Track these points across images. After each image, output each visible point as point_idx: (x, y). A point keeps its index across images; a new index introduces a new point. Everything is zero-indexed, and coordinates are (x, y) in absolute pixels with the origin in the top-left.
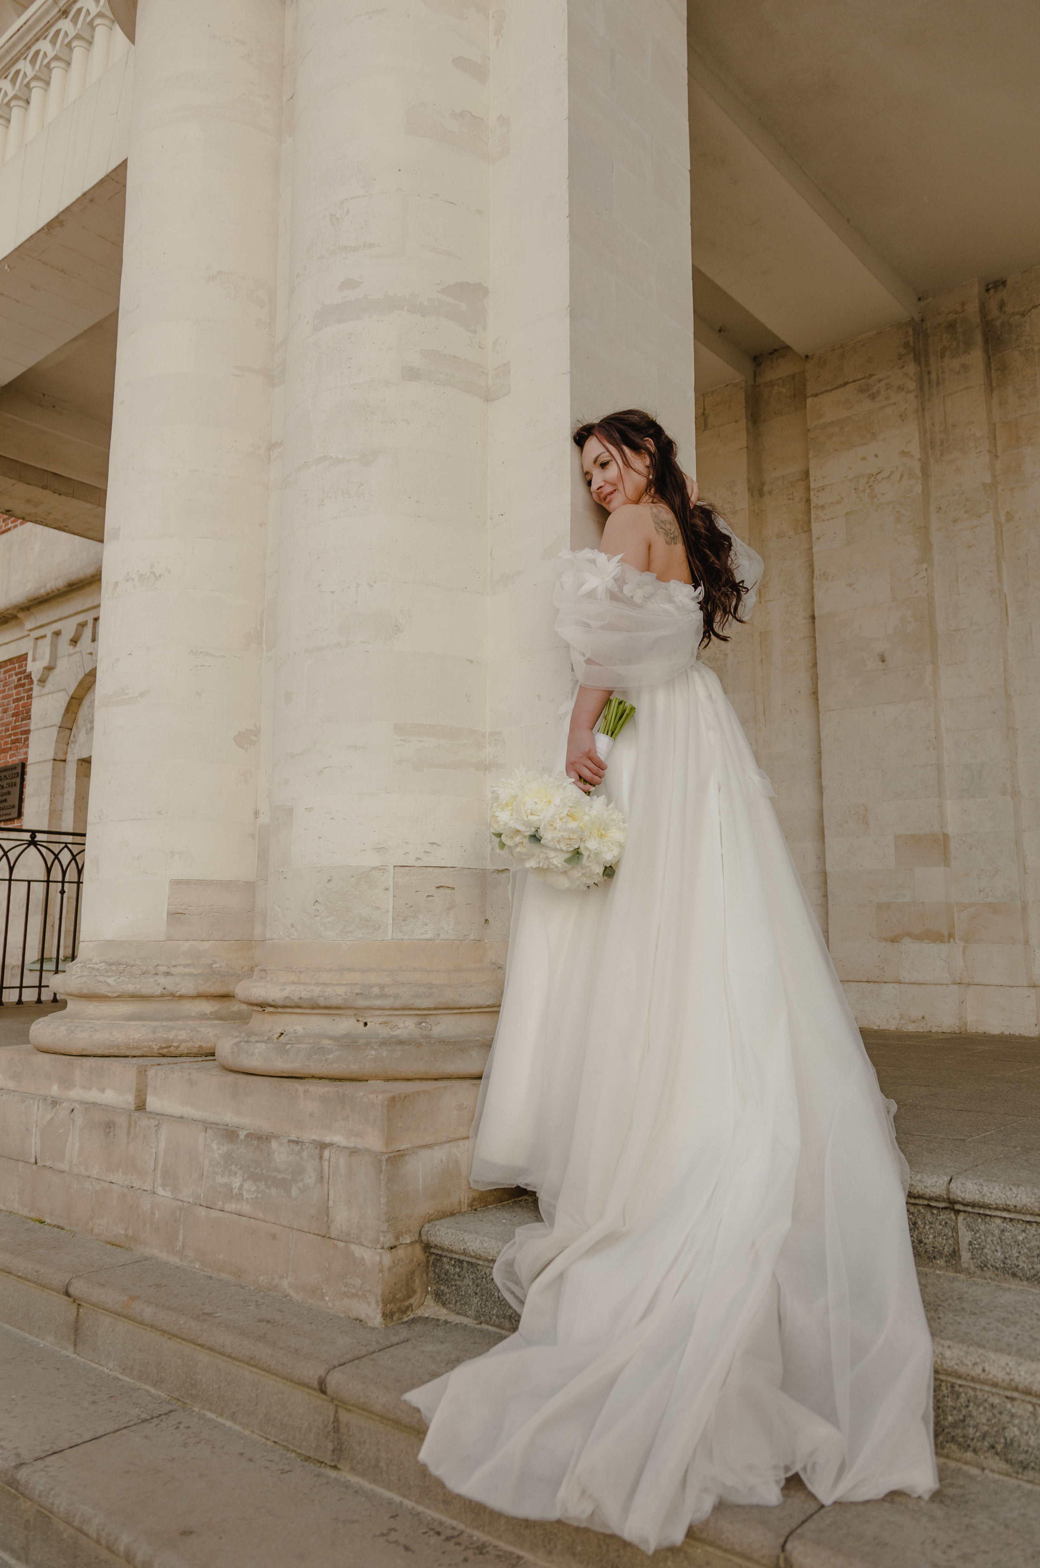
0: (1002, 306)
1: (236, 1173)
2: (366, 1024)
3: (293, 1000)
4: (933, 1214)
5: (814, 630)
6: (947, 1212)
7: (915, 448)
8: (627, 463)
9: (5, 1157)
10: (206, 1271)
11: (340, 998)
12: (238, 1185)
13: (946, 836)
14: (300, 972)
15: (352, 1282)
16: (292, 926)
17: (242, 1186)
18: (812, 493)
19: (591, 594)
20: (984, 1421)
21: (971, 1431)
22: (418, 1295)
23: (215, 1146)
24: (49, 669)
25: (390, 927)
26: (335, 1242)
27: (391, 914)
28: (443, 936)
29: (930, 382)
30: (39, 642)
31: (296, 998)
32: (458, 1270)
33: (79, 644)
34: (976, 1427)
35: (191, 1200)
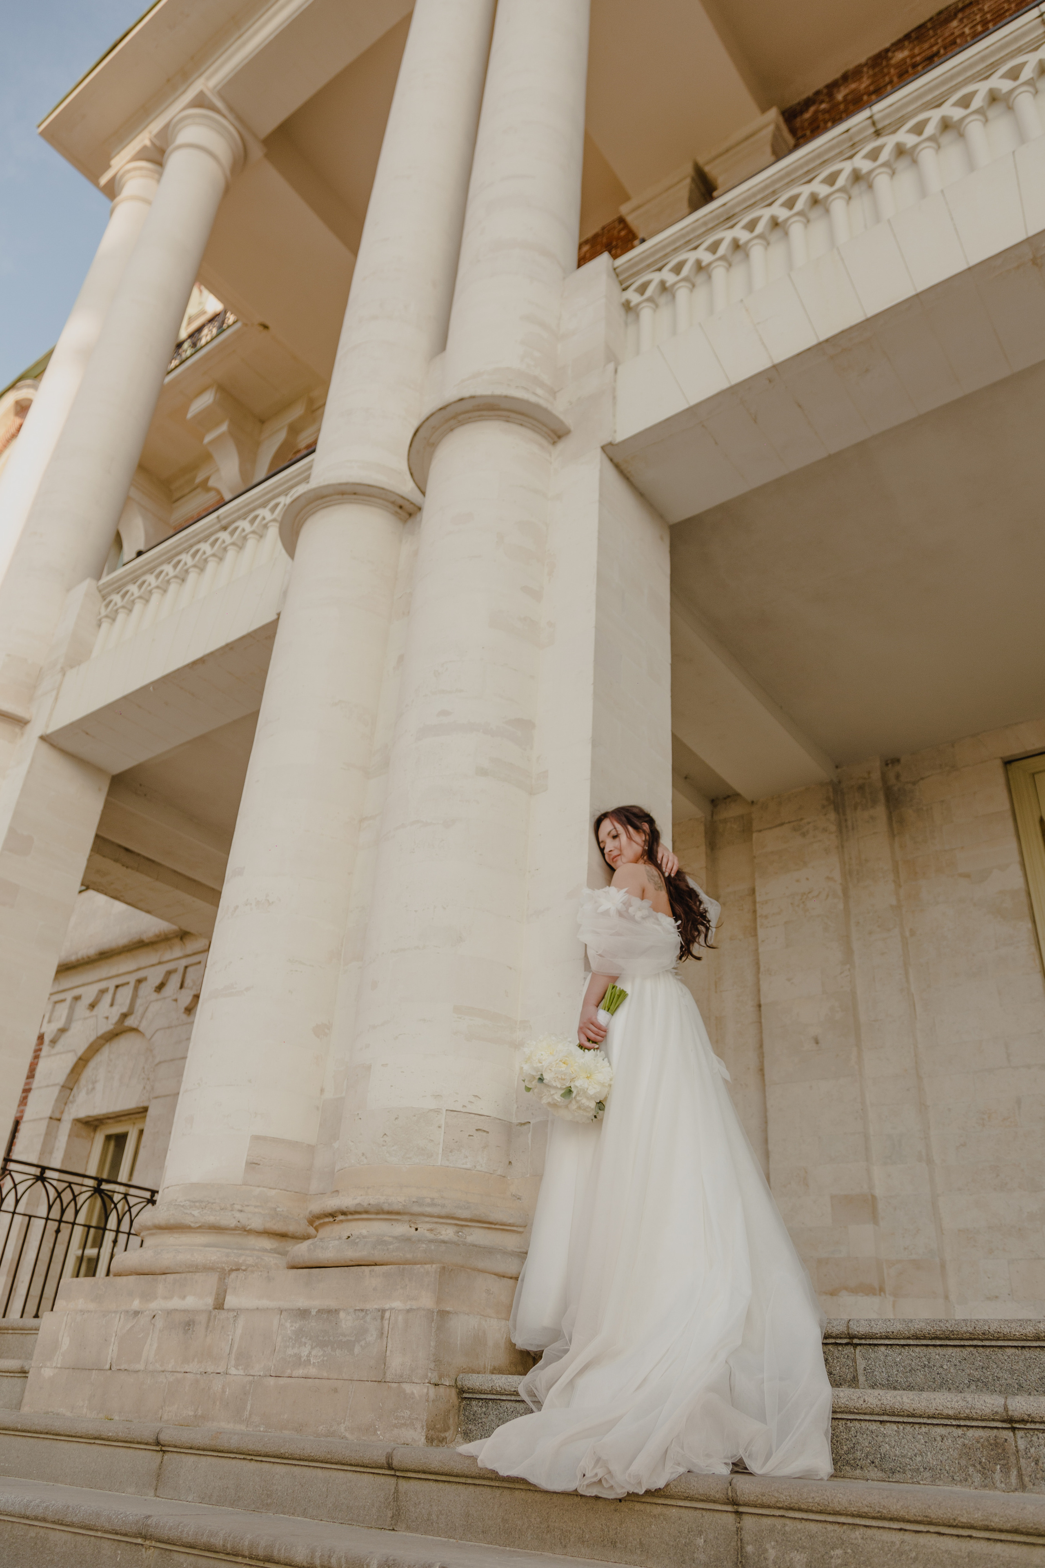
0: (898, 777)
1: (305, 1343)
2: (417, 1229)
3: (363, 1206)
4: (839, 1350)
5: (760, 1017)
6: (848, 1347)
7: (837, 875)
8: (630, 838)
9: (79, 1369)
10: (270, 1432)
11: (401, 1204)
12: (306, 1353)
13: (874, 1197)
14: (368, 1188)
15: (403, 1414)
16: (363, 1154)
17: (310, 1353)
18: (758, 905)
19: (606, 913)
20: (867, 1444)
21: (859, 1453)
22: (451, 1432)
23: (288, 1325)
24: (63, 1031)
25: (440, 1156)
26: (389, 1384)
27: (441, 1146)
28: (479, 1168)
29: (847, 827)
30: (58, 1006)
31: (365, 1204)
32: (484, 1409)
33: (96, 1009)
34: (861, 1450)
35: (262, 1374)
